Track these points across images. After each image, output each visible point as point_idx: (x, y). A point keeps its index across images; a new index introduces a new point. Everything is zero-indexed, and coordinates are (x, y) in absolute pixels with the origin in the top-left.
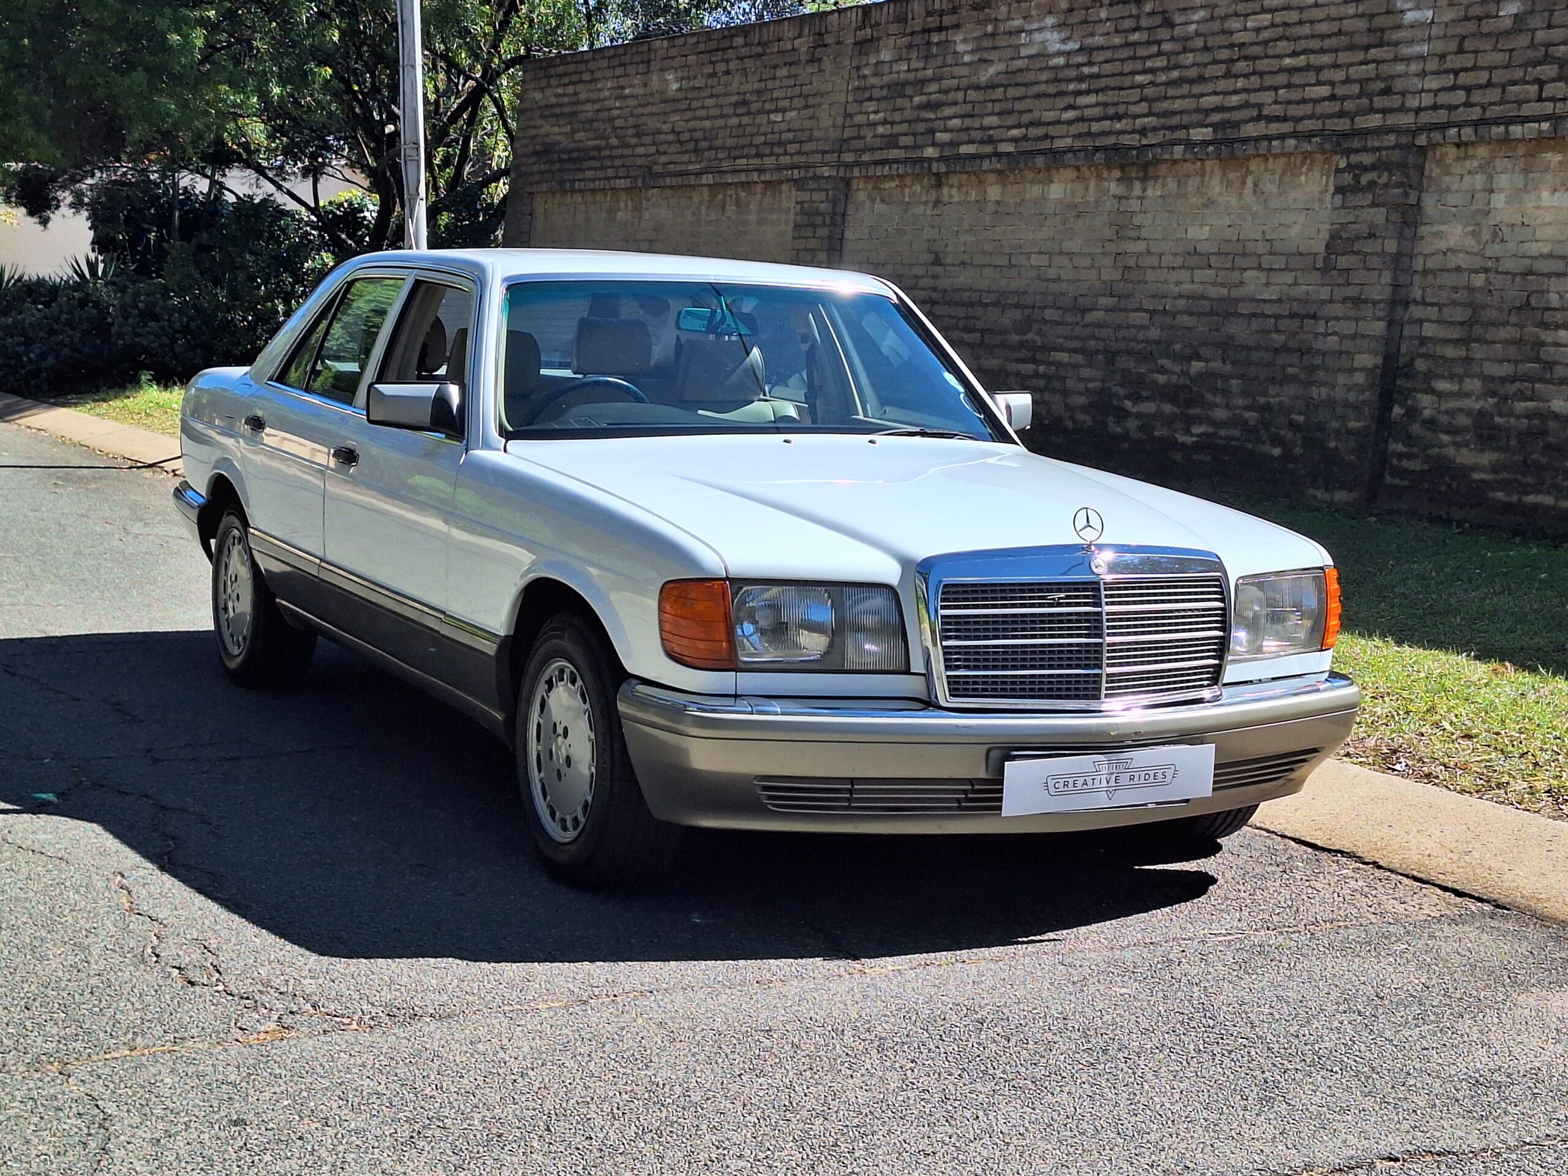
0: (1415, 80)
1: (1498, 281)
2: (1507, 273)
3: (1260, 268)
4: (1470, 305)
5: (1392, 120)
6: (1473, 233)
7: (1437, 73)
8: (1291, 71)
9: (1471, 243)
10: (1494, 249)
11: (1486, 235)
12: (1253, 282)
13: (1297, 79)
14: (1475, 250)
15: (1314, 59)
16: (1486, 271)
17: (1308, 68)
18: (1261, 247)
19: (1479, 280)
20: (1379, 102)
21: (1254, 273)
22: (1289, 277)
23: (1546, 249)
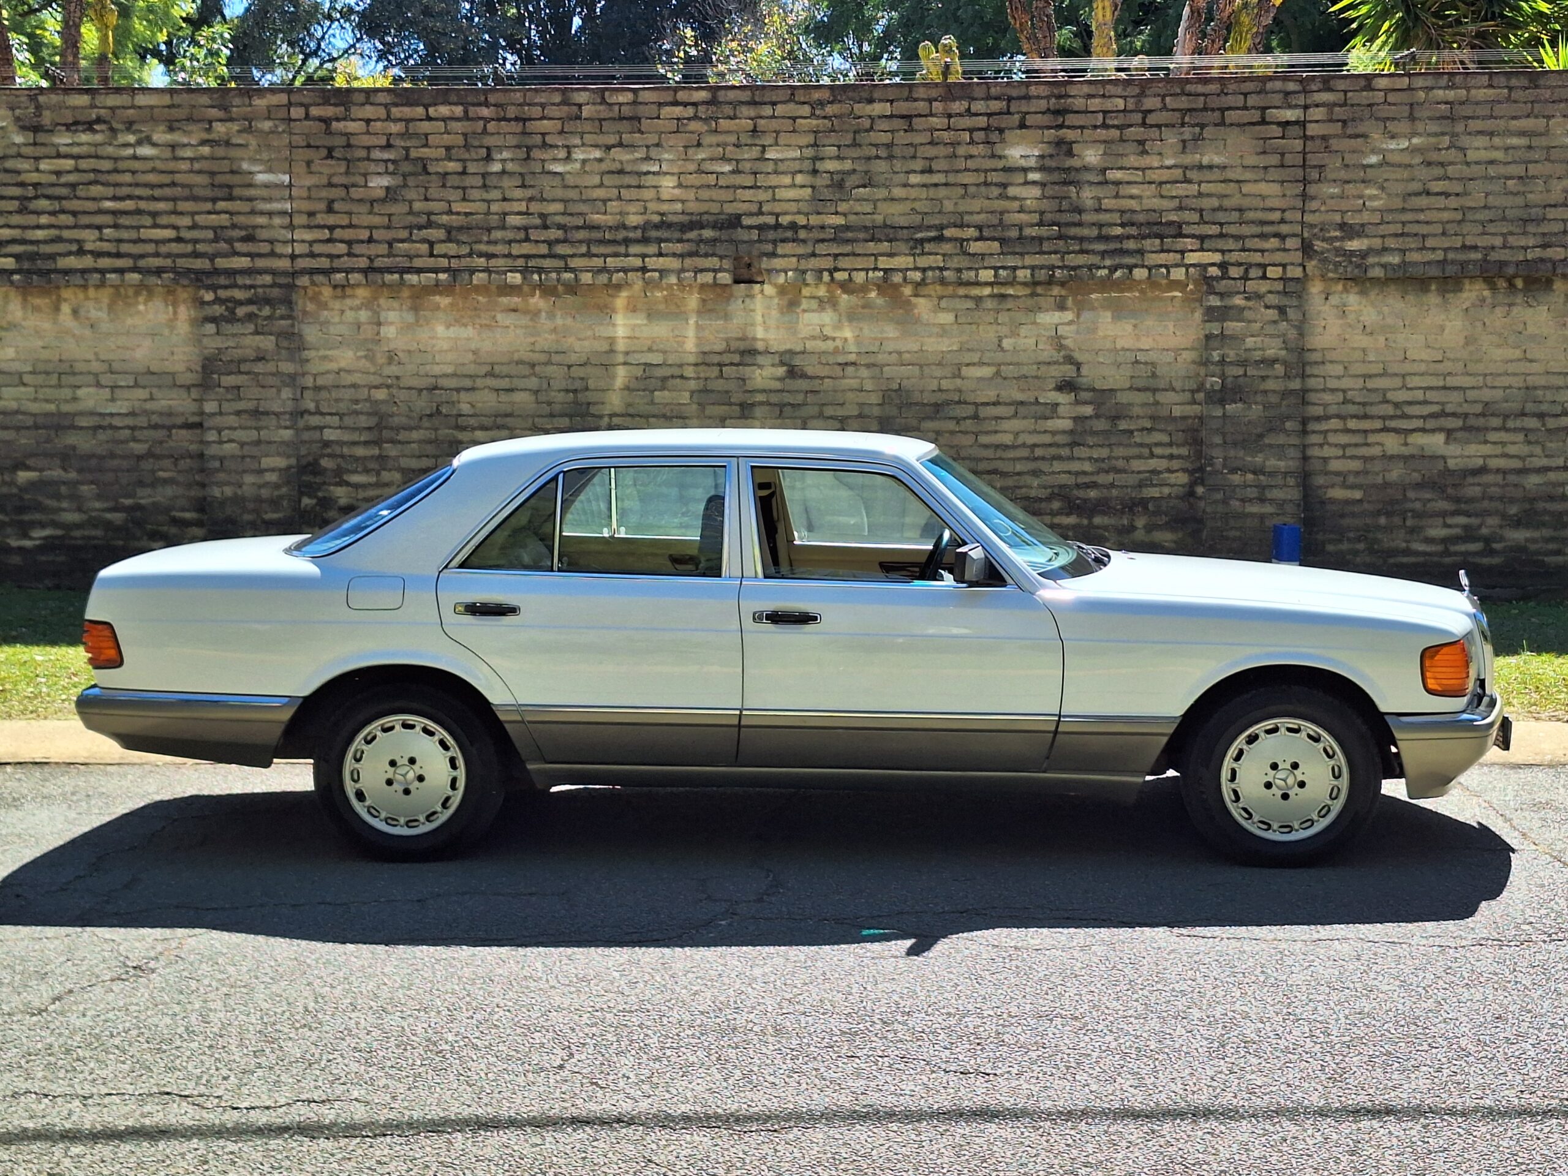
0: (283, 231)
1: (402, 395)
2: (409, 388)
3: (98, 385)
4: (375, 414)
5: (261, 263)
6: (366, 357)
7: (309, 227)
8: (114, 213)
9: (364, 364)
10: (393, 370)
11: (381, 359)
12: (90, 398)
13: (124, 221)
14: (372, 370)
15: (143, 205)
16: (388, 387)
17: (139, 212)
18: (96, 367)
19: (381, 395)
20: (239, 246)
21: (92, 390)
22: (142, 394)
23: (450, 370)
